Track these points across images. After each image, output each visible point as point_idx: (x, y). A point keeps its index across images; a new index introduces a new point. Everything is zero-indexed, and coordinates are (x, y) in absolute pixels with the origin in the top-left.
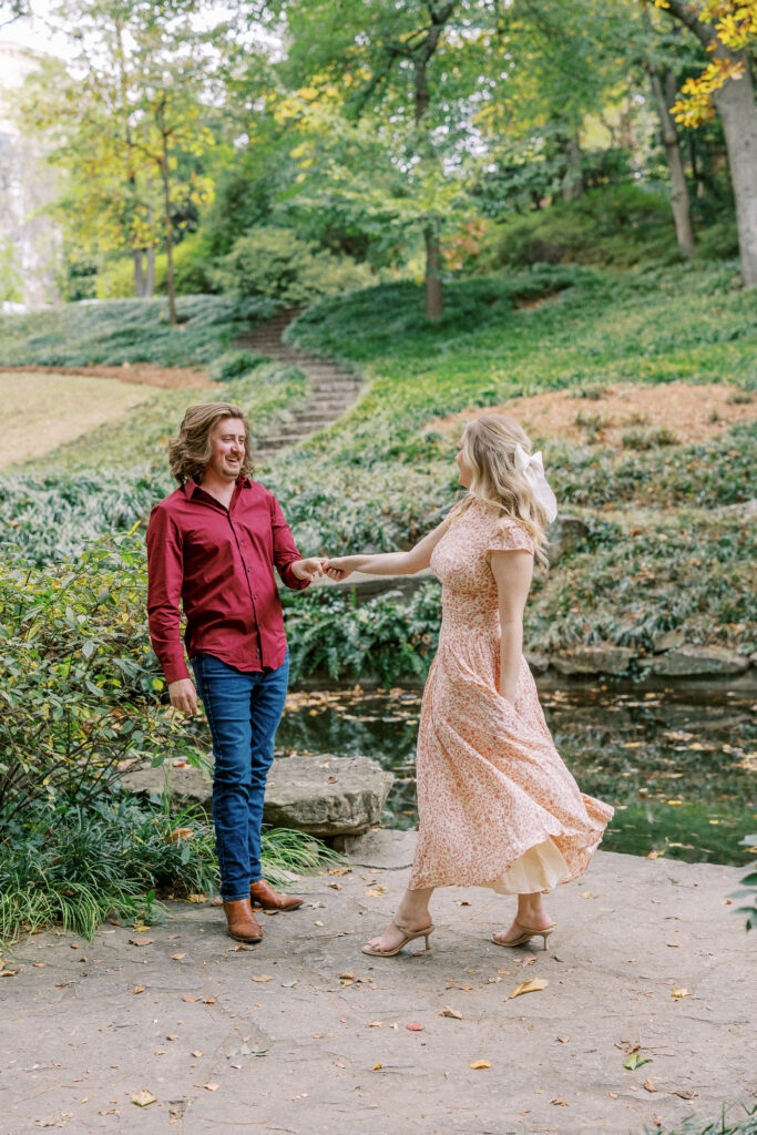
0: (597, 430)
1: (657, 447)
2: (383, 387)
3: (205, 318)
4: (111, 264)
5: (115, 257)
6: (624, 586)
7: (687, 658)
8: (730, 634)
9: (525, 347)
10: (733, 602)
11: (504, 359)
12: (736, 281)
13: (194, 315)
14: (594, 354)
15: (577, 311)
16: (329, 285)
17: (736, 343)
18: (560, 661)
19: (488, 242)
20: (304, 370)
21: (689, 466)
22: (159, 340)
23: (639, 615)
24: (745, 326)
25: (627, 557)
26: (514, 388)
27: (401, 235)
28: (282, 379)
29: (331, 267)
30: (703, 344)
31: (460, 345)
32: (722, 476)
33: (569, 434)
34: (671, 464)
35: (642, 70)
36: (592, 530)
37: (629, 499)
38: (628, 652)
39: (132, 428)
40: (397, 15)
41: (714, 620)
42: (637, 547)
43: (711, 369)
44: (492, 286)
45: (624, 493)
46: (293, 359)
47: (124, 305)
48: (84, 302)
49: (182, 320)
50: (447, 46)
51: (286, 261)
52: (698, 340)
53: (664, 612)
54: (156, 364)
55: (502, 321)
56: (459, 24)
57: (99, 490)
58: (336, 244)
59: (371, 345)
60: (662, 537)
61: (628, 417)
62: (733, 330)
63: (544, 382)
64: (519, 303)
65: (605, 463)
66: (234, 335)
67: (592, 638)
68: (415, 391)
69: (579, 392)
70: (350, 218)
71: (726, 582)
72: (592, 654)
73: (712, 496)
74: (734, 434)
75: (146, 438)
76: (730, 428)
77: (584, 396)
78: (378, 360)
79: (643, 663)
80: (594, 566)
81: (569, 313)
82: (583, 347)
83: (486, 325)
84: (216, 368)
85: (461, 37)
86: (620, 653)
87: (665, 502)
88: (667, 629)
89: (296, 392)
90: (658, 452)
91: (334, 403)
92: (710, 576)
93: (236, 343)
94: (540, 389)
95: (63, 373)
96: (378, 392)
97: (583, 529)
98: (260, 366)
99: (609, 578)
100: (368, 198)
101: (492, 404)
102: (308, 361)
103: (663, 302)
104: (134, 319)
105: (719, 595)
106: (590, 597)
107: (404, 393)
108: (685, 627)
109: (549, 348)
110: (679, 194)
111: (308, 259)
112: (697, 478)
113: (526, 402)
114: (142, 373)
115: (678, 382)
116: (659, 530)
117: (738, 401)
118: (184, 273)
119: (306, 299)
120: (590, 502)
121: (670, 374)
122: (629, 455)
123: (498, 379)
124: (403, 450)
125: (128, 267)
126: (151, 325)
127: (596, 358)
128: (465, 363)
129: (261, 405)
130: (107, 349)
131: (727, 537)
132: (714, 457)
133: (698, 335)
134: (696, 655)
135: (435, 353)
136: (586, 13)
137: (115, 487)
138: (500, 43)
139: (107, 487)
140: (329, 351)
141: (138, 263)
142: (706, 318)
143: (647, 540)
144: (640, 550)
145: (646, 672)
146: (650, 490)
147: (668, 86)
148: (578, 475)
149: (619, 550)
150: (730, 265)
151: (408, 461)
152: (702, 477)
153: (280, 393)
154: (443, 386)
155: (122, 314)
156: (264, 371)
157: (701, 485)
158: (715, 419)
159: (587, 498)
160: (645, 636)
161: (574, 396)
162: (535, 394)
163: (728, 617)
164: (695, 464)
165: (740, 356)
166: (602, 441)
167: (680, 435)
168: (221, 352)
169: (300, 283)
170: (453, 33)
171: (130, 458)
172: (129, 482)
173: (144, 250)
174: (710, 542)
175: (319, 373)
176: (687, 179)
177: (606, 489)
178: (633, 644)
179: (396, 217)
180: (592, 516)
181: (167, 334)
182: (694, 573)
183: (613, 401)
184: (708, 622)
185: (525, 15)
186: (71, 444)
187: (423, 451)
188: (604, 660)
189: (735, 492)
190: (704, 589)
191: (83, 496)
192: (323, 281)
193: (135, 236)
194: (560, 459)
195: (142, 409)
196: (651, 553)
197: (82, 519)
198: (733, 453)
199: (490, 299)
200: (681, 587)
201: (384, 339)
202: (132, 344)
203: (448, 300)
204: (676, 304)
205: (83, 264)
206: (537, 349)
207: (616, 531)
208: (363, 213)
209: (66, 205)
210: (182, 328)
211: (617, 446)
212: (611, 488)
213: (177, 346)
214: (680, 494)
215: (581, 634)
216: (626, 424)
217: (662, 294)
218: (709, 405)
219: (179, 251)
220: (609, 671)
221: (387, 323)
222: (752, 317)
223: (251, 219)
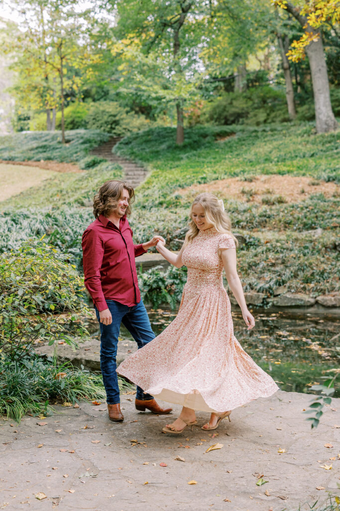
0: (251, 195)
1: (277, 204)
2: (156, 174)
3: (78, 141)
4: (36, 115)
5: (38, 112)
6: (261, 266)
7: (289, 298)
8: (307, 288)
9: (220, 157)
10: (309, 274)
11: (211, 162)
12: (313, 131)
13: (73, 140)
14: (250, 162)
15: (243, 142)
16: (134, 127)
17: (313, 158)
18: (232, 299)
19: (204, 110)
20: (122, 166)
21: (291, 213)
22: (58, 150)
23: (268, 279)
24: (317, 151)
25: (263, 253)
26: (215, 176)
27: (166, 107)
28: (112, 169)
29: (135, 119)
30: (298, 158)
31: (191, 156)
32: (306, 217)
33: (239, 197)
34: (283, 211)
35: (274, 35)
36: (248, 240)
37: (264, 227)
38: (262, 295)
39: (44, 189)
40: (166, 8)
41: (301, 282)
42: (267, 249)
43: (302, 170)
44: (205, 130)
45: (262, 224)
46: (117, 160)
47: (42, 134)
48: (24, 132)
49: (68, 141)
50: (188, 22)
51: (115, 116)
52: (296, 156)
53: (279, 278)
54: (55, 161)
55: (210, 146)
56: (193, 13)
57: (28, 218)
58: (137, 109)
59: (151, 155)
60: (279, 244)
61: (265, 190)
62: (312, 153)
63: (228, 174)
64: (218, 138)
65: (254, 210)
66: (91, 149)
67: (246, 289)
68: (171, 176)
69: (244, 179)
70: (143, 98)
71: (306, 265)
73: (301, 226)
74: (311, 199)
75: (50, 194)
76: (310, 196)
77: (246, 180)
78: (155, 162)
79: (269, 300)
80: (248, 256)
81: (240, 143)
82: (246, 158)
83: (203, 147)
84: (82, 163)
85: (195, 18)
86: (259, 295)
87: (280, 229)
88: (280, 285)
89: (118, 175)
90: (277, 206)
91: (134, 180)
92: (299, 262)
93: (91, 152)
94: (226, 177)
95: (14, 164)
96: (154, 176)
97: (244, 240)
98: (102, 163)
99: (255, 262)
100: (152, 90)
101: (205, 183)
102: (124, 161)
103: (281, 139)
104: (46, 141)
105: (303, 271)
106: (246, 270)
107: (166, 177)
108: (288, 284)
109: (230, 158)
110: (289, 91)
111: (124, 116)
112: (294, 218)
113: (220, 182)
114: (49, 165)
115: (287, 175)
116: (277, 241)
117: (313, 184)
118: (69, 120)
119: (123, 133)
120: (247, 228)
121: (284, 171)
122: (265, 207)
123: (208, 172)
124: (165, 202)
125: (44, 117)
126: (54, 143)
127: (251, 163)
128: (193, 164)
129: (102, 181)
130: (34, 154)
131: (307, 245)
132: (302, 209)
133: (297, 154)
134: (292, 297)
135: (180, 159)
136: (250, 9)
137: (36, 217)
138: (212, 22)
139: (32, 216)
140: (133, 157)
141: (48, 115)
142: (300, 147)
143: (272, 245)
144: (268, 250)
145: (270, 304)
146: (274, 223)
147: (285, 43)
148: (242, 215)
149: (259, 250)
150: (311, 123)
151: (167, 207)
152: (297, 218)
153: (111, 176)
154: (183, 174)
155: (41, 138)
156: (104, 165)
157: (296, 221)
158: (303, 192)
159: (246, 226)
160: (270, 288)
161: (241, 180)
162: (224, 179)
163: (307, 281)
164: (294, 212)
165: (314, 164)
166: (253, 200)
167: (288, 199)
168: (85, 156)
169: (121, 126)
170: (191, 17)
171: (43, 203)
172: (42, 214)
173: (52, 110)
174: (299, 247)
175: (128, 167)
176: (293, 84)
177: (254, 222)
178: (265, 292)
179: (164, 98)
180: (248, 234)
181: (61, 148)
182: (292, 260)
183: (258, 182)
184: (298, 282)
185: (223, 9)
186: (17, 196)
187: (174, 203)
188: (252, 299)
189: (311, 225)
190: (297, 268)
191: (21, 220)
192: (131, 125)
193: (47, 103)
194: (234, 208)
195: (49, 181)
196: (273, 251)
197: (21, 230)
198: (311, 207)
199: (205, 136)
200: (286, 267)
201: (157, 152)
202: (45, 152)
203: (186, 136)
204: (287, 140)
205: (24, 115)
206: (225, 159)
207: (258, 241)
208: (149, 96)
209: (17, 88)
210: (67, 145)
211: (260, 203)
212: (256, 222)
213: (65, 153)
214: (287, 225)
216: (263, 193)
217: (281, 136)
218: (300, 186)
219: (67, 110)
220: (254, 303)
221: (159, 145)
222: (320, 147)
223: (99, 97)
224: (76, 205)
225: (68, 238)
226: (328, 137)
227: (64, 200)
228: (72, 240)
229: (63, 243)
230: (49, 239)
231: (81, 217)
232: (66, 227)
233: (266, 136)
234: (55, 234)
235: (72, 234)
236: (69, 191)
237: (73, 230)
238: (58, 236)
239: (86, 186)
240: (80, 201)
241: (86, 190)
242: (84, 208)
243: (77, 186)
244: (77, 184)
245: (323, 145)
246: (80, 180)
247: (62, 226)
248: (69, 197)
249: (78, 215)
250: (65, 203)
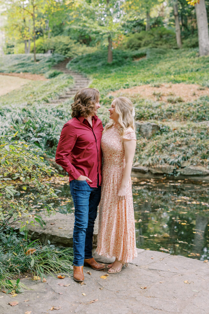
0: (160, 97)
1: (178, 102)
2: (96, 82)
3: (44, 60)
4: (18, 44)
5: (20, 42)
6: (171, 146)
7: (192, 170)
8: (205, 163)
9: (136, 71)
10: (205, 152)
11: (130, 75)
12: (197, 54)
13: (41, 59)
14: (157, 74)
15: (151, 62)
16: (79, 52)
17: (198, 72)
18: (152, 169)
19: (124, 42)
20: (73, 76)
21: (188, 109)
22: (31, 66)
23: (176, 156)
24: (200, 67)
25: (172, 137)
26: (134, 83)
27: (102, 38)
28: (67, 78)
29: (80, 47)
30: (188, 72)
31: (118, 70)
32: (198, 112)
33: (151, 98)
34: (182, 108)
36: (161, 128)
37: (170, 118)
38: (173, 167)
39: (22, 91)
41: (200, 158)
42: (175, 134)
43: (191, 79)
44: (126, 54)
45: (169, 116)
46: (69, 73)
47: (21, 56)
48: (10, 55)
49: (38, 61)
51: (67, 45)
52: (187, 71)
53: (185, 155)
54: (30, 73)
55: (130, 64)
57: (10, 111)
58: (81, 41)
59: (92, 70)
60: (183, 131)
61: (169, 93)
62: (197, 68)
63: (143, 82)
64: (134, 59)
65: (163, 107)
66: (52, 65)
67: (162, 162)
68: (105, 83)
69: (154, 86)
70: (87, 32)
71: (203, 146)
72: (162, 167)
73: (195, 118)
74: (201, 99)
75: (26, 95)
76: (199, 97)
77: (155, 86)
78: (94, 74)
79: (178, 171)
80: (162, 139)
81: (149, 62)
82: (153, 72)
83: (125, 65)
84: (47, 75)
86: (171, 167)
87: (181, 119)
88: (185, 160)
89: (70, 83)
90: (178, 104)
91: (81, 86)
92: (198, 144)
93: (53, 68)
94: (141, 84)
95: (3, 75)
96: (94, 83)
97: (158, 128)
98: (60, 75)
99: (167, 143)
100: (93, 26)
101: (128, 88)
102: (74, 74)
103: (176, 60)
104: (24, 60)
105: (201, 150)
106: (161, 149)
107: (102, 84)
108: (191, 160)
109: (143, 72)
110: (178, 30)
111: (73, 45)
112: (191, 112)
113: (138, 87)
114: (26, 76)
115: (182, 83)
116: (182, 129)
117: (201, 89)
118: (39, 48)
119: (73, 56)
120: (159, 119)
121: (179, 81)
122: (170, 105)
123: (129, 80)
124: (102, 101)
125: (23, 46)
126: (29, 62)
127: (157, 75)
128: (119, 76)
129: (60, 86)
130: (16, 68)
131: (203, 132)
132: (195, 106)
133: (187, 69)
134: (194, 169)
135: (110, 72)
137: (15, 111)
139: (13, 110)
140: (80, 71)
141: (26, 44)
142: (189, 65)
143: (178, 132)
144: (176, 135)
145: (179, 174)
146: (176, 115)
148: (155, 110)
149: (170, 135)
150: (195, 49)
151: (104, 104)
152: (192, 112)
153: (66, 82)
154: (113, 82)
155: (20, 58)
156: (60, 76)
157: (192, 114)
158: (194, 94)
159: (158, 117)
160: (179, 162)
161: (152, 86)
162: (140, 85)
163: (204, 157)
164: (190, 108)
165: (200, 76)
166: (161, 100)
167: (184, 99)
168: (49, 70)
169: (71, 52)
171: (21, 101)
172: (20, 109)
173: (28, 41)
174: (198, 133)
175: (77, 77)
176: (180, 25)
177: (163, 115)
178: (175, 165)
179: (101, 32)
180: (161, 124)
181: (33, 65)
182: (193, 142)
183: (163, 88)
184: (198, 158)
186: (4, 96)
187: (108, 102)
188: (166, 169)
189: (202, 117)
190: (196, 148)
191: (5, 113)
192: (77, 51)
193: (25, 36)
194: (149, 105)
195: (25, 86)
196: (179, 136)
197: (5, 120)
198: (201, 105)
199: (126, 57)
200: (189, 147)
201: (95, 68)
202: (23, 67)
203: (114, 57)
204: (180, 60)
205: (10, 44)
206: (140, 72)
207: (169, 129)
208: (91, 31)
209: (6, 27)
210: (38, 63)
211: (166, 102)
212: (165, 115)
213: (36, 68)
214: (186, 117)
215: (158, 161)
216: (168, 95)
217: (175, 58)
218: (192, 90)
219: (38, 42)
220: (167, 173)
221: (96, 63)
222: (203, 65)
223: (58, 33)
224: (43, 102)
225: (37, 126)
226: (207, 58)
227: (35, 98)
228: (40, 127)
229: (34, 129)
230: (24, 126)
231: (47, 111)
232: (36, 118)
233: (166, 58)
234: (29, 123)
235: (40, 123)
236: (39, 92)
237: (41, 120)
238: (31, 124)
239: (50, 90)
240: (46, 99)
241: (50, 92)
242: (48, 104)
243: (44, 90)
244: (44, 88)
245: (204, 63)
246: (46, 86)
247: (34, 117)
248: (38, 97)
249: (45, 110)
250: (35, 101)
